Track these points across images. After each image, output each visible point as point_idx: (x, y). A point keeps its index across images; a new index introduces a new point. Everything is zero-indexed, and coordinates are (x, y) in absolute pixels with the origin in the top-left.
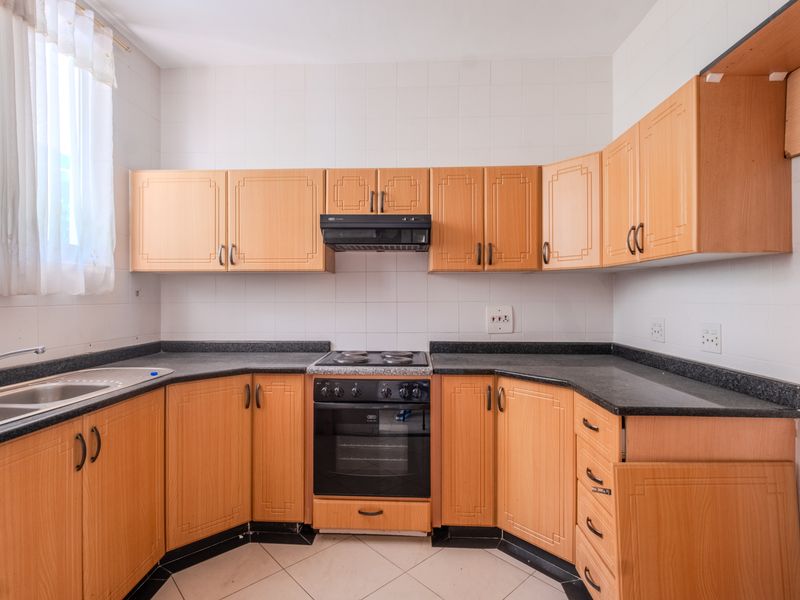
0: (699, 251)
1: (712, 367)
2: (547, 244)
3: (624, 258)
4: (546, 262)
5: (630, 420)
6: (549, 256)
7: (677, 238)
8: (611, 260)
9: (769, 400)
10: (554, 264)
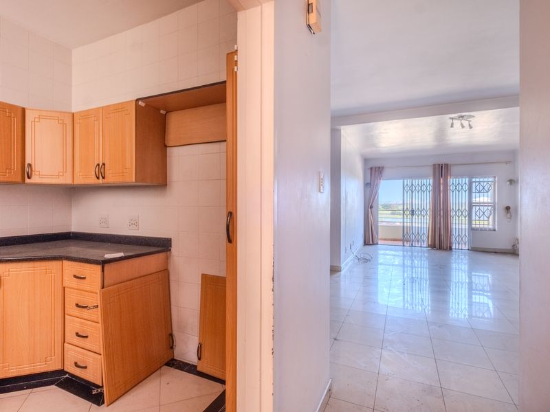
0: (136, 182)
1: (134, 237)
2: (30, 165)
3: (92, 180)
4: (29, 178)
5: (107, 267)
6: (31, 174)
7: (125, 174)
8: (79, 180)
9: (158, 246)
10: (35, 179)
